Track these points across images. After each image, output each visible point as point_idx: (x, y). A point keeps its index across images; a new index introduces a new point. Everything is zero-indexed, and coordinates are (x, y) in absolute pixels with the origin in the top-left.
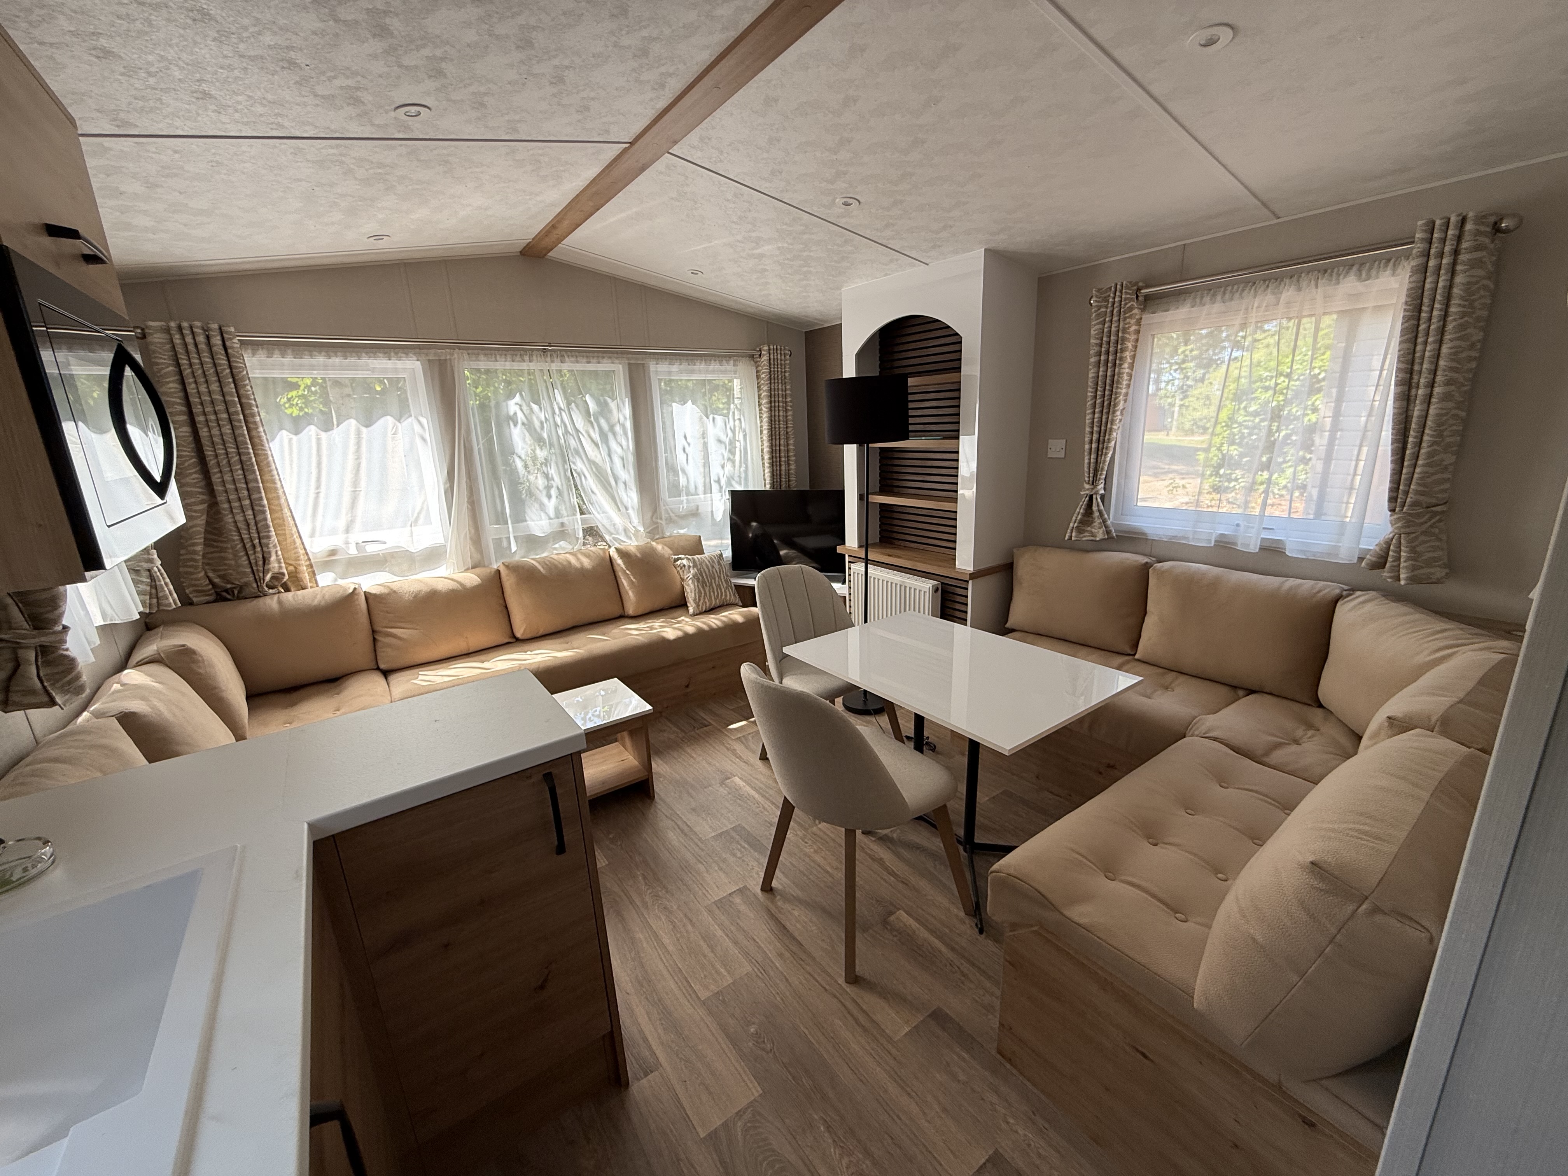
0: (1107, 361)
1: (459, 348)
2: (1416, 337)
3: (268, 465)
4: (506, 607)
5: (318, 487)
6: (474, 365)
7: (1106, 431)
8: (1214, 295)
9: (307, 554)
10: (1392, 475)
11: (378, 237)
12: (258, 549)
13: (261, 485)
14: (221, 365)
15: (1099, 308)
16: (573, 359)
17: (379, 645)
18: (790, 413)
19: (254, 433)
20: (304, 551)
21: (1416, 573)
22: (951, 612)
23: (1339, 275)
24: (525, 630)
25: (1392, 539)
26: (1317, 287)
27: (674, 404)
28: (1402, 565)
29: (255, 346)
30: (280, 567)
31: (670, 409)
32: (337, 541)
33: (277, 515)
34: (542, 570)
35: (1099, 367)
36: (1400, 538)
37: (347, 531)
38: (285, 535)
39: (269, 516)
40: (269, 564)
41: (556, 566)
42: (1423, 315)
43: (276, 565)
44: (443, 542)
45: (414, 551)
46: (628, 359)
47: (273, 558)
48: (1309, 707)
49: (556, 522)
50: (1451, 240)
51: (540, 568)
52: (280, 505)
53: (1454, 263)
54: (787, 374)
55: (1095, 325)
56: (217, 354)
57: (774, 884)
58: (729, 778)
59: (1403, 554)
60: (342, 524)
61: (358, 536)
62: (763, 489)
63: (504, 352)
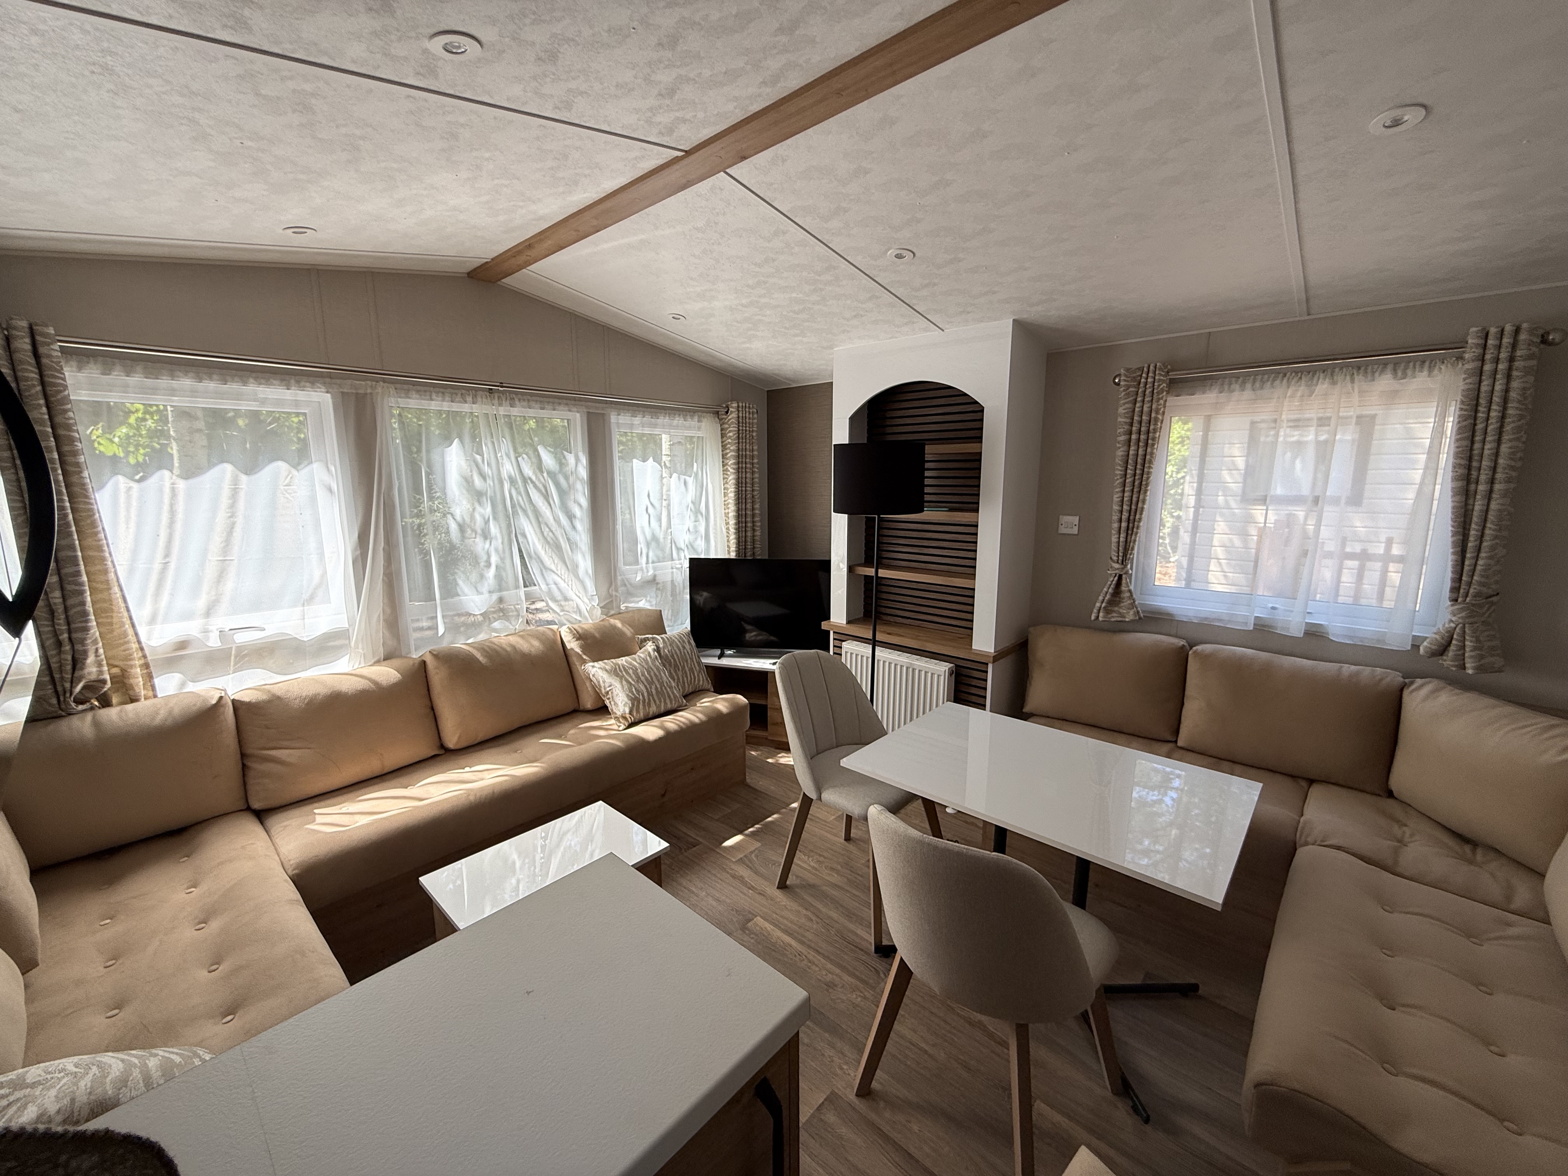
0: (1139, 440)
1: (384, 381)
2: (1473, 436)
3: (93, 525)
4: (432, 709)
5: (167, 555)
6: (403, 402)
7: (1136, 510)
8: (1244, 383)
9: (142, 649)
10: (1454, 566)
11: (299, 230)
12: (67, 648)
13: (79, 554)
14: (27, 379)
15: (1128, 387)
16: (525, 404)
17: (251, 774)
18: (757, 475)
19: (74, 479)
20: (137, 645)
21: (1483, 662)
22: (964, 696)
23: (1373, 373)
24: (459, 737)
25: (1455, 628)
26: (1352, 381)
27: (635, 461)
28: (1467, 655)
29: (83, 357)
30: (101, 672)
31: (630, 464)
32: (191, 629)
33: (100, 596)
34: (481, 659)
35: (1129, 446)
36: (1464, 627)
37: (208, 613)
38: (111, 624)
39: (89, 599)
40: (82, 669)
41: (497, 652)
42: (1480, 415)
43: (94, 669)
44: (347, 626)
45: (305, 639)
46: (587, 407)
47: (91, 659)
48: (1379, 798)
49: (495, 597)
50: (1507, 347)
51: (479, 656)
52: (107, 582)
53: (1510, 369)
54: (754, 434)
55: (1124, 404)
56: (21, 362)
57: (875, 1085)
58: (750, 920)
59: (1467, 643)
60: (201, 603)
61: (222, 621)
62: (727, 557)
63: (441, 390)
